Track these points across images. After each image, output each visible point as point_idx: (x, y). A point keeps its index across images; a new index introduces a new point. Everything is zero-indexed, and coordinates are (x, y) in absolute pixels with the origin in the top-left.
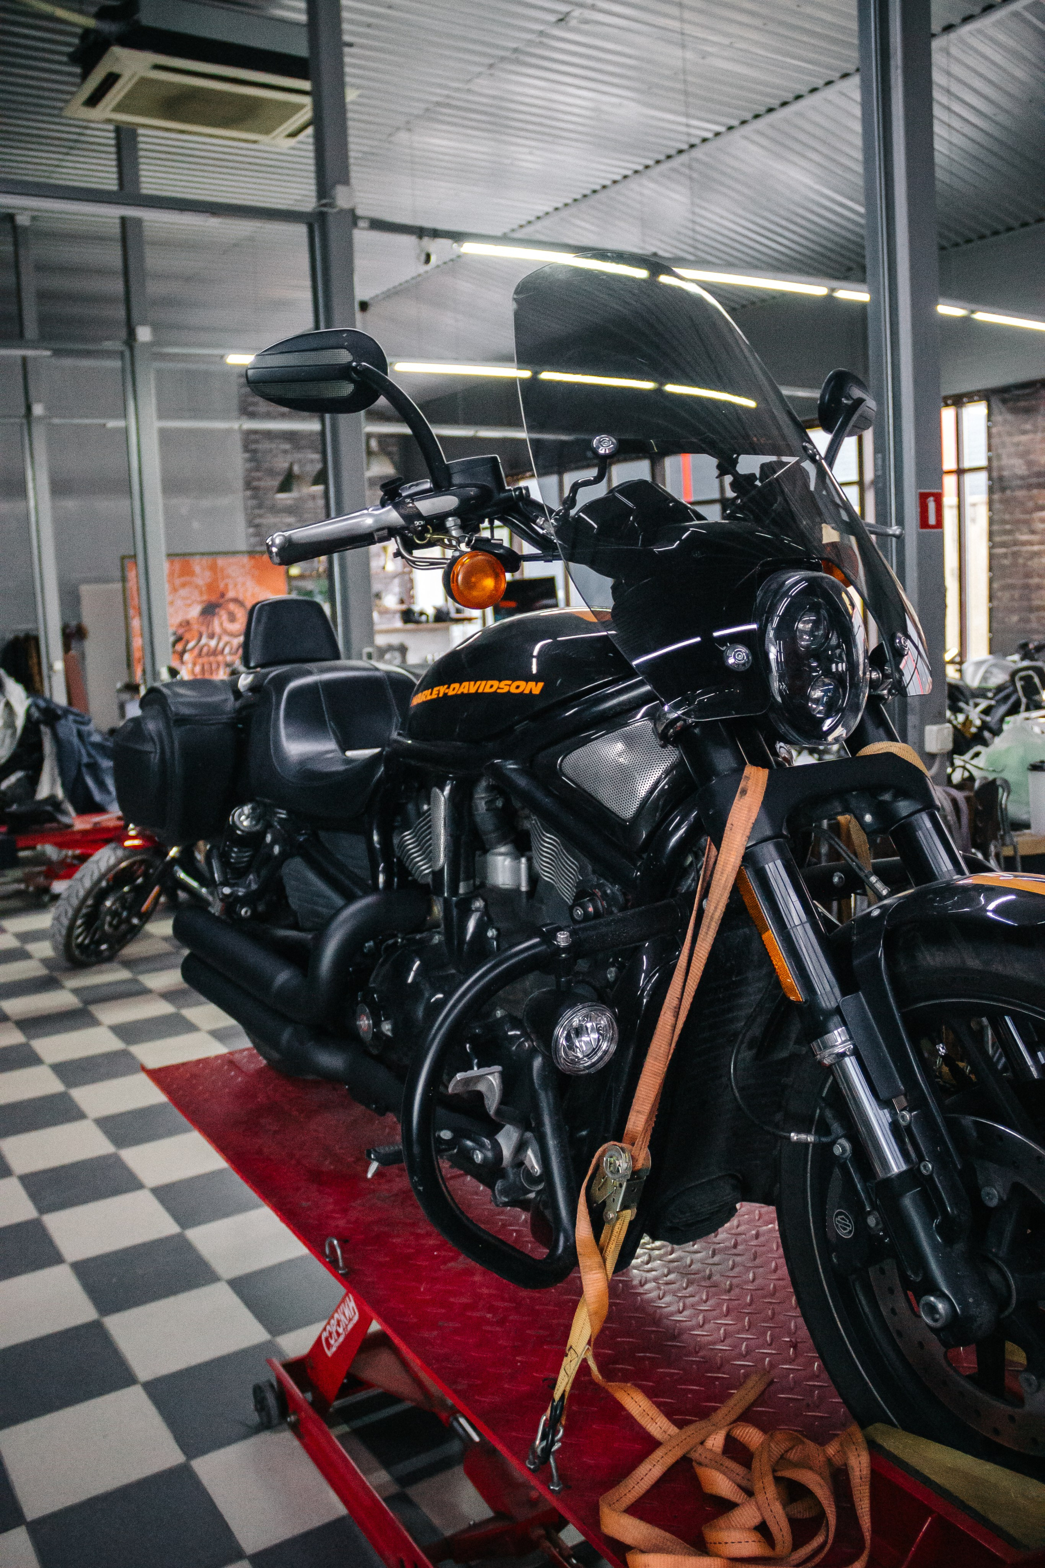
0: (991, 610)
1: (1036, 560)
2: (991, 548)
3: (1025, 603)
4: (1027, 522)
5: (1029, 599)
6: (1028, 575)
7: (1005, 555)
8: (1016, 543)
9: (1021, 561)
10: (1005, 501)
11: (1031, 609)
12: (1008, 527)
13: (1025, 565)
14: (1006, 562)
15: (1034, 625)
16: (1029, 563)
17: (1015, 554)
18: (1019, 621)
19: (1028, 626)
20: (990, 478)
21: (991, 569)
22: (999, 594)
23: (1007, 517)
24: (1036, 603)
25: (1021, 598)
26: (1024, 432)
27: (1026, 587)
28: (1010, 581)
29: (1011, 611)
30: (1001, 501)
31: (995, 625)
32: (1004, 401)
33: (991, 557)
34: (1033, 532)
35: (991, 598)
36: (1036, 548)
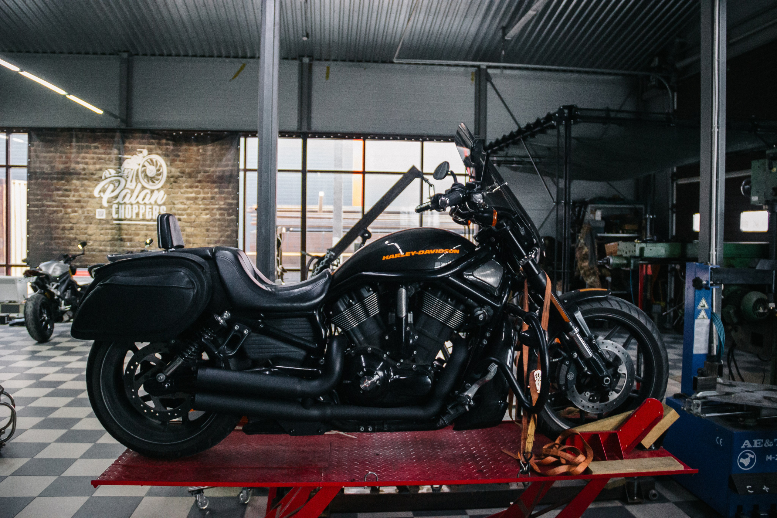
0: (28, 239)
1: (55, 215)
2: (28, 207)
3: (49, 236)
4: (51, 196)
5: (52, 234)
6: (50, 222)
7: (37, 211)
8: (43, 205)
9: (46, 214)
10: (37, 184)
11: (52, 239)
12: (39, 197)
13: (48, 217)
14: (38, 215)
15: (54, 246)
16: (51, 216)
17: (43, 212)
18: (45, 244)
19: (50, 247)
20: (28, 172)
21: (28, 218)
22: (33, 230)
23: (38, 192)
24: (55, 236)
25: (46, 232)
26: (50, 152)
27: (49, 227)
28: (39, 224)
29: (42, 239)
30: (36, 184)
31: (30, 246)
32: (38, 135)
33: (29, 212)
34: (54, 201)
35: (28, 233)
36: (55, 209)
